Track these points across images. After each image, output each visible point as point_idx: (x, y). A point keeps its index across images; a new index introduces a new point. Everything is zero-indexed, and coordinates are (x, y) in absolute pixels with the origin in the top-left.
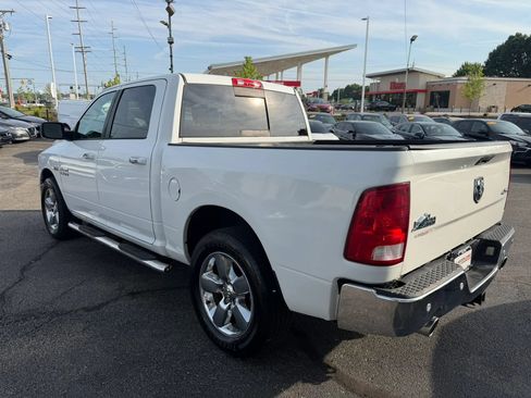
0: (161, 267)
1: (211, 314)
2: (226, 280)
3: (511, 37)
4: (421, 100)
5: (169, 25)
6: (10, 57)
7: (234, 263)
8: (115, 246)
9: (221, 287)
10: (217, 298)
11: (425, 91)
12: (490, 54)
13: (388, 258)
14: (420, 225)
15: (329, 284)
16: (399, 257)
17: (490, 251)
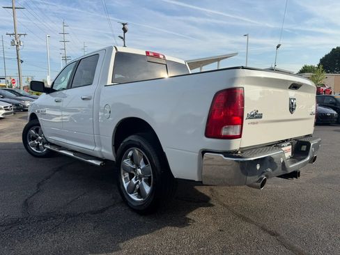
0: (98, 163)
1: (125, 185)
2: (138, 166)
3: (333, 49)
5: (123, 39)
6: (22, 61)
7: (144, 156)
8: (71, 154)
9: (134, 170)
10: (131, 176)
12: (321, 60)
13: (232, 133)
14: (252, 116)
15: (196, 155)
16: (238, 134)
17: (304, 148)
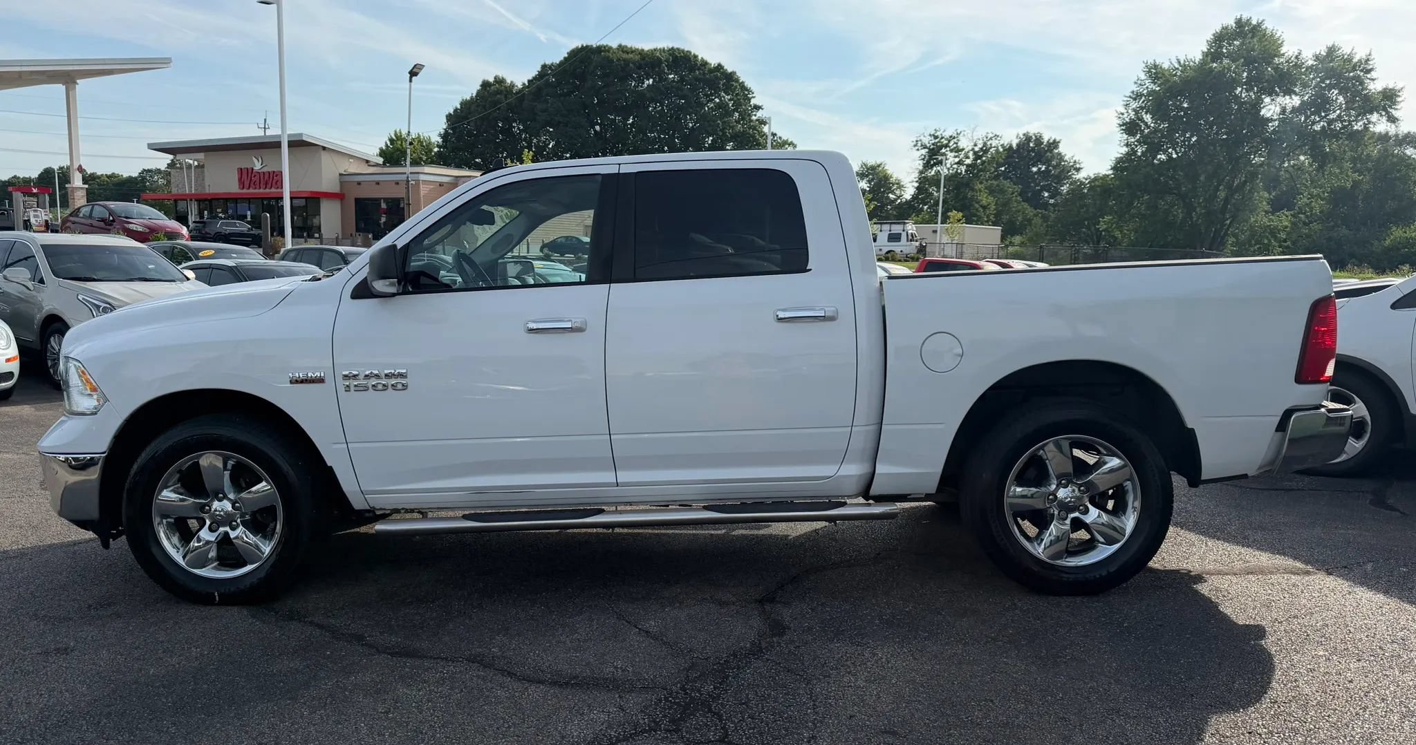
4: (330, 217)
11: (339, 196)
12: (449, 117)
